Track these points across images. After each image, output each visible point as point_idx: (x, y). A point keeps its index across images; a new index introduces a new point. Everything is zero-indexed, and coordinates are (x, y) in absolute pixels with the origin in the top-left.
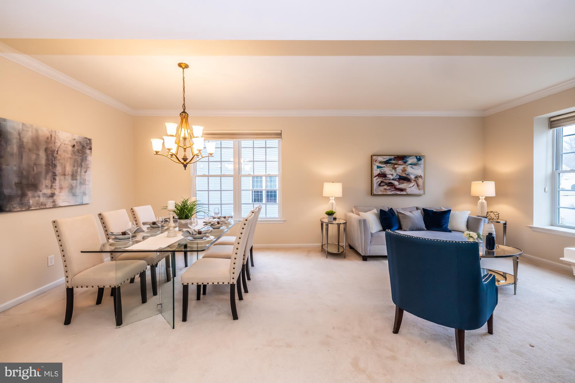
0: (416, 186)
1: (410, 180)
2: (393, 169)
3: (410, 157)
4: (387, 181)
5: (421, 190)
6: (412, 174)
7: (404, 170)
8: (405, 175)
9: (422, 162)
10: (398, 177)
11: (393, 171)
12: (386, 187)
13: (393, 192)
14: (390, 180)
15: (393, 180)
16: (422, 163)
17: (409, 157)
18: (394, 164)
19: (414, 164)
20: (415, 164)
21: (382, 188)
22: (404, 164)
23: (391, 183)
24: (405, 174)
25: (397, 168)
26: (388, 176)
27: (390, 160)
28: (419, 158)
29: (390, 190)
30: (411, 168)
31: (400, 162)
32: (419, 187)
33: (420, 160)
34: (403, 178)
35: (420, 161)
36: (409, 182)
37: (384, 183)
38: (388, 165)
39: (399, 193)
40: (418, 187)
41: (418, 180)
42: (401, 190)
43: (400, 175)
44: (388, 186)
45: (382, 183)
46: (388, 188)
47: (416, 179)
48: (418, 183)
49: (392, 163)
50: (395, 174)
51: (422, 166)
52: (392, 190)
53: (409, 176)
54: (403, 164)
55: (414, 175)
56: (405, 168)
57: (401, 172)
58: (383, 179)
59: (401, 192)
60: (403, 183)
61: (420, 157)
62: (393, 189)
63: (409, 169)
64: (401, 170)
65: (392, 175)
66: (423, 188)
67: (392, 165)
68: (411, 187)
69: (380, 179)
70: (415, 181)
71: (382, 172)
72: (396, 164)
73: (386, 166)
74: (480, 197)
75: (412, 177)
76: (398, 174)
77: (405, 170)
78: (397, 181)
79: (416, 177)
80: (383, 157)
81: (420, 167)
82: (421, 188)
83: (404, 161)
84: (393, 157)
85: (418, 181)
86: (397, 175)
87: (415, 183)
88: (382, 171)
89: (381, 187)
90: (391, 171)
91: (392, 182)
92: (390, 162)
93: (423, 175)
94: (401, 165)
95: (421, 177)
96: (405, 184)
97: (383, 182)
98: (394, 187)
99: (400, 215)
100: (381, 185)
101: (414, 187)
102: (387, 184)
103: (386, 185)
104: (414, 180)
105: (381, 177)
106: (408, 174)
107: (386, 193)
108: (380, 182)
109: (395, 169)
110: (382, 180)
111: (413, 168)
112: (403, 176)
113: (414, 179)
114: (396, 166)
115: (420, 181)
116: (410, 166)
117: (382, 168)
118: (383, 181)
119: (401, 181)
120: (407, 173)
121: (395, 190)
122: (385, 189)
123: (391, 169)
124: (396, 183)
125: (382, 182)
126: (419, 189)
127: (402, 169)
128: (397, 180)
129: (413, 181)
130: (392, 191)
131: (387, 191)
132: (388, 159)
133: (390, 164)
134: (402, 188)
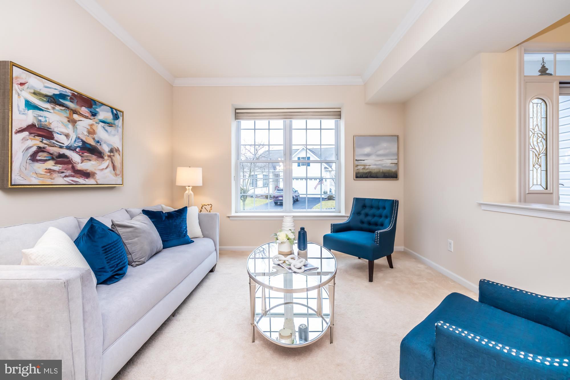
0: (111, 168)
1: (102, 155)
2: (69, 121)
3: (103, 107)
4: (55, 150)
5: (118, 176)
6: (105, 143)
7: (91, 132)
8: (93, 143)
9: (119, 122)
10: (80, 144)
11: (70, 126)
12: (50, 164)
13: (69, 180)
14: (61, 147)
15: (69, 148)
16: (120, 126)
17: (100, 106)
18: (72, 110)
19: (108, 123)
20: (110, 125)
21: (40, 168)
22: (92, 118)
23: (62, 156)
24: (94, 139)
25: (78, 123)
26: (56, 136)
27: (63, 96)
28: (116, 115)
29: (63, 172)
30: (103, 128)
31: (84, 110)
32: (116, 170)
33: (117, 118)
34: (90, 147)
35: (117, 121)
36: (101, 159)
37: (45, 154)
38: (58, 108)
39: (81, 180)
40: (114, 170)
41: (114, 156)
42: (87, 175)
43: (84, 139)
44: (57, 163)
45: (40, 154)
46: (58, 167)
47: (112, 154)
48: (113, 162)
49: (67, 108)
50: (73, 137)
51: (120, 130)
52: (67, 174)
53: (100, 145)
54: (89, 117)
55: (108, 145)
56: (94, 127)
57: (86, 133)
58: (44, 141)
59: (86, 180)
60: (90, 160)
61: (117, 112)
62: (69, 172)
63: (101, 133)
64: (86, 130)
65: (67, 136)
66: (121, 173)
67: (68, 112)
68: (103, 169)
69: (35, 142)
70: (110, 159)
71: (40, 121)
72: (75, 112)
73: (54, 108)
74: (186, 187)
75: (105, 149)
76: (81, 136)
77: (94, 130)
78: (77, 152)
79: (111, 151)
80: (43, 83)
81: (118, 131)
82: (118, 172)
83: (92, 110)
84: (69, 93)
85: (113, 158)
86: (79, 138)
87: (111, 162)
88: (40, 118)
89: (37, 165)
90: (66, 126)
91: (68, 153)
92: (61, 100)
93: (120, 149)
94: (87, 117)
95: (117, 150)
96: (93, 162)
97: (43, 151)
98: (70, 166)
99: (120, 231)
100: (38, 158)
101: (108, 170)
102: (55, 157)
103: (53, 159)
104: (109, 156)
105: (39, 135)
106: (98, 142)
107: (52, 181)
108: (34, 149)
109: (74, 122)
110: (42, 145)
111: (106, 131)
112: (90, 145)
113: (109, 154)
114: (75, 117)
115: (117, 158)
116: (103, 124)
117: (41, 110)
118: (44, 148)
119: (86, 154)
120: (97, 139)
121: (73, 174)
122: (50, 171)
123: (66, 120)
124: (75, 157)
125: (40, 150)
126: (116, 175)
127: (89, 128)
128: (78, 150)
129: (106, 158)
130: (66, 176)
131: (55, 175)
132: (57, 92)
133: (64, 108)
134: (86, 170)
